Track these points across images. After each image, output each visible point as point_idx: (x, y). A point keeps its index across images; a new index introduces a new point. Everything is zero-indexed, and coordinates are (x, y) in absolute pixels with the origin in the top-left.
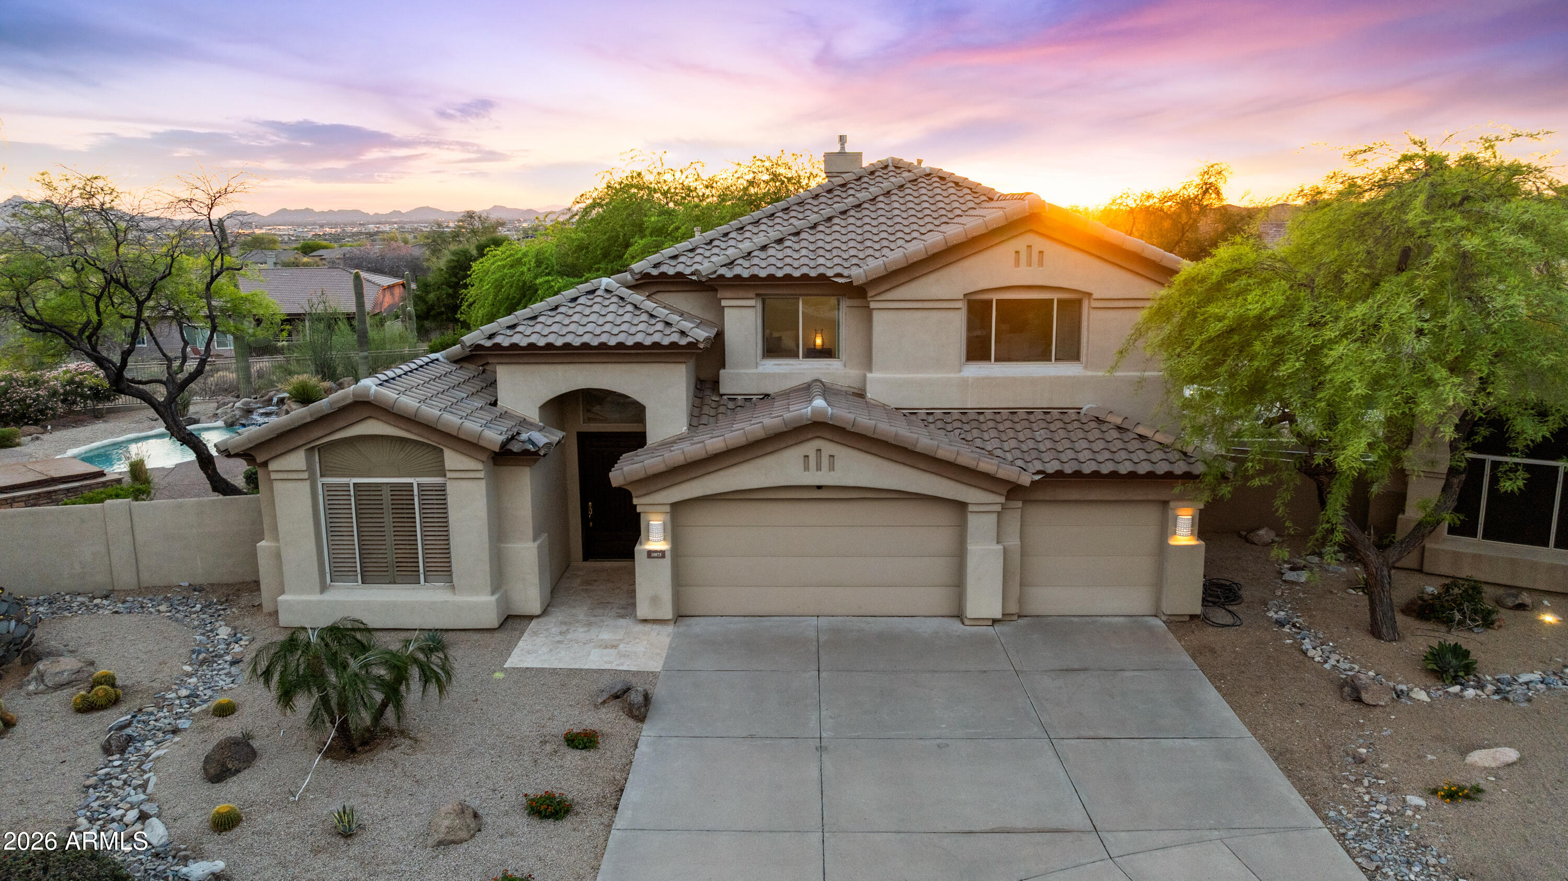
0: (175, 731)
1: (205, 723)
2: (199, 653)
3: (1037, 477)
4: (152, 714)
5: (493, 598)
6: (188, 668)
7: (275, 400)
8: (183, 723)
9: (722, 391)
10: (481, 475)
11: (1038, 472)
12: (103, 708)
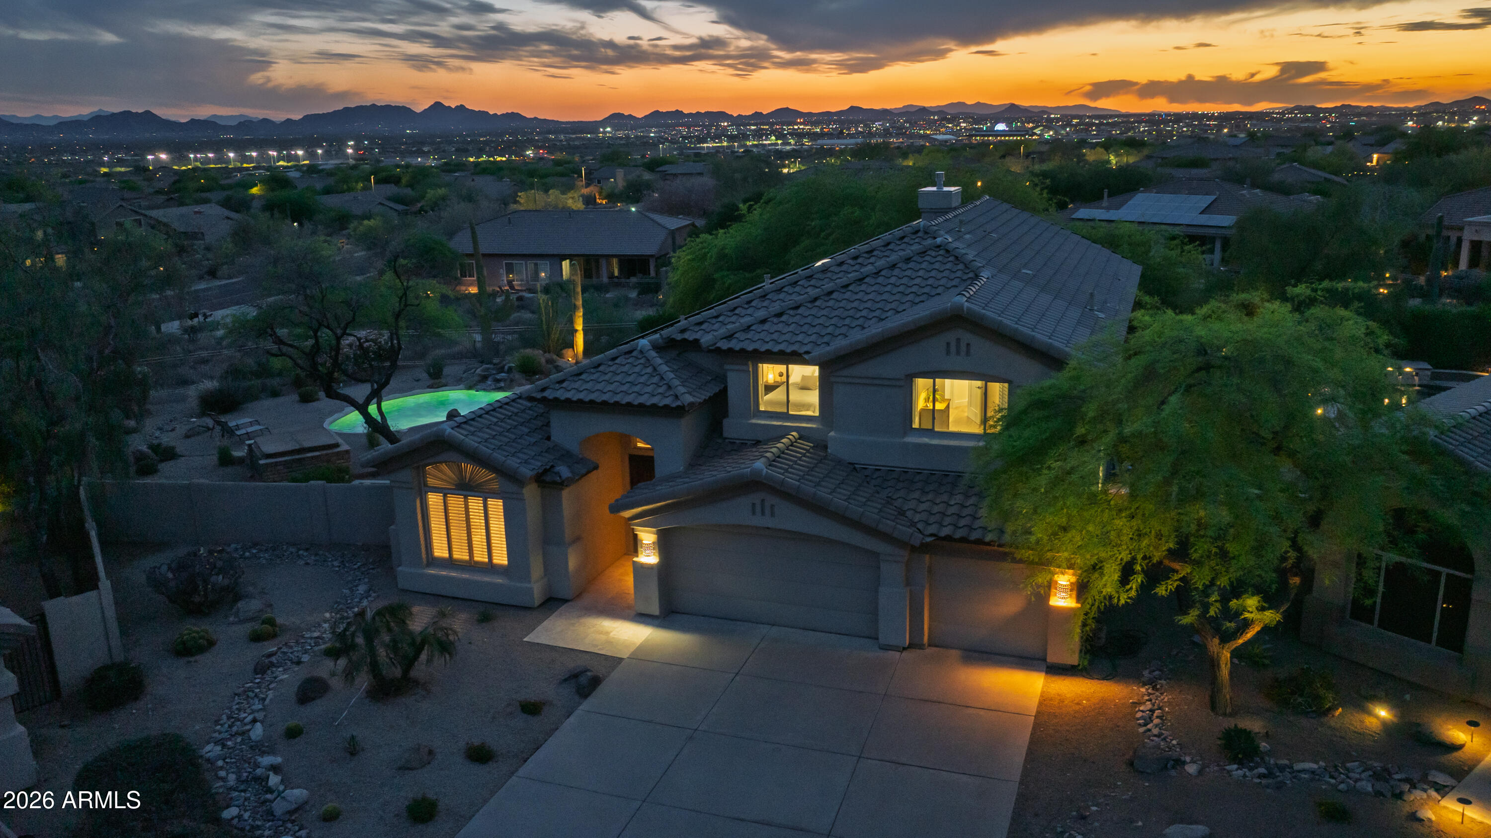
0: (299, 663)
1: (316, 659)
2: (340, 603)
3: (929, 539)
4: (291, 647)
5: (533, 586)
6: (327, 615)
7: (506, 367)
8: (305, 658)
9: (725, 435)
10: (523, 497)
11: (932, 535)
12: (264, 640)
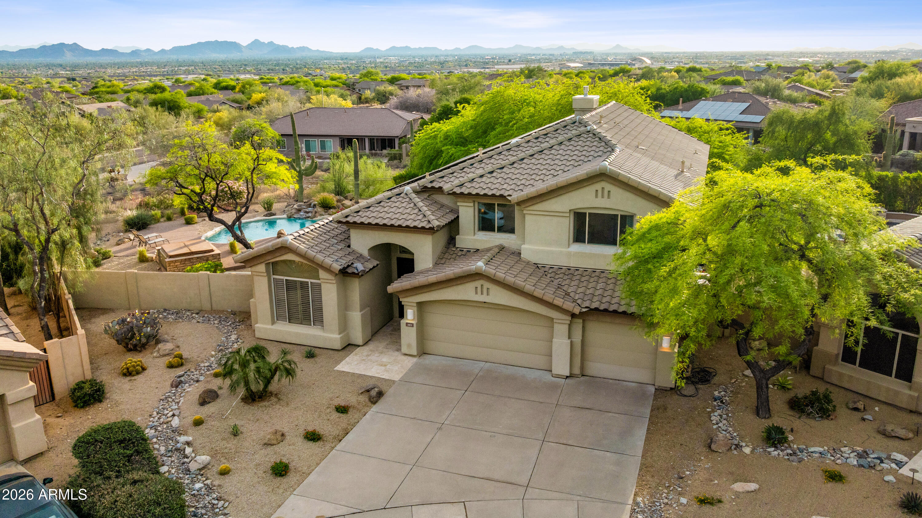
0: (198, 381)
1: (209, 379)
2: (220, 346)
3: (584, 310)
4: (192, 372)
5: (338, 336)
6: (213, 353)
7: (312, 204)
8: (202, 378)
9: (457, 246)
10: (334, 282)
12: (176, 367)
